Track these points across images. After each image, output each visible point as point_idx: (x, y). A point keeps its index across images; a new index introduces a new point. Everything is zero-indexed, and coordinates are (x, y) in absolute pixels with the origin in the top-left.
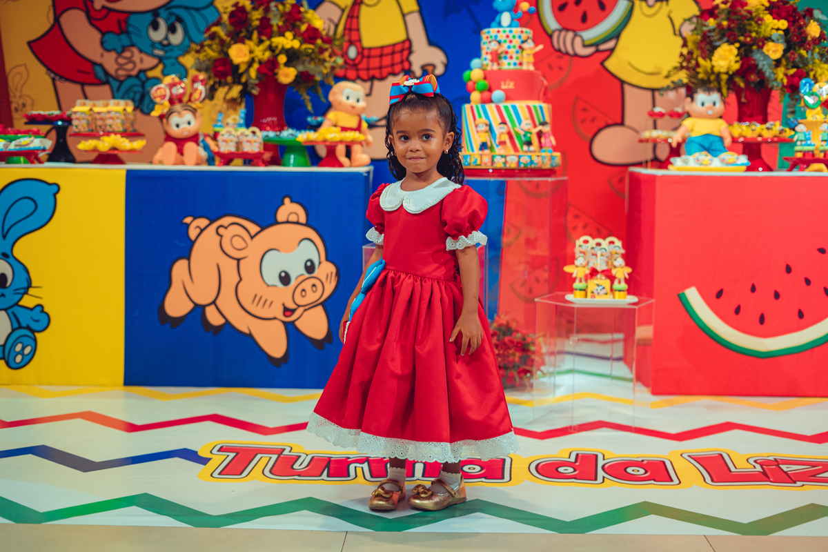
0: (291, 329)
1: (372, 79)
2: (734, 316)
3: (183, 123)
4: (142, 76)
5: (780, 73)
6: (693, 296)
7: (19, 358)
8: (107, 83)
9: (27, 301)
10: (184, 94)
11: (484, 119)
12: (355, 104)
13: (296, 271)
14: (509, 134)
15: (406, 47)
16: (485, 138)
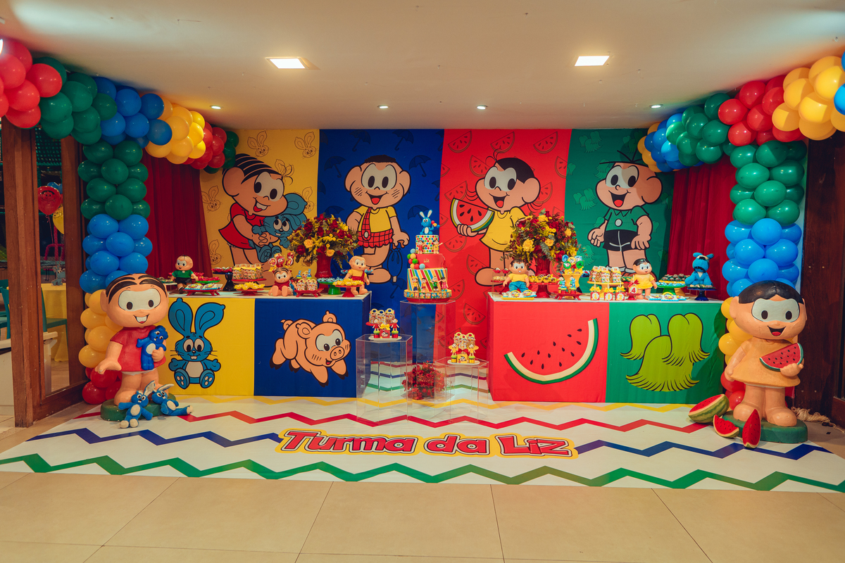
0: (330, 370)
1: (375, 247)
2: (530, 365)
3: (282, 276)
4: (270, 245)
5: (553, 253)
6: (511, 355)
7: (206, 383)
8: (255, 248)
9: (211, 357)
10: (283, 262)
11: (416, 277)
12: (361, 266)
13: (332, 344)
14: (427, 283)
15: (391, 232)
16: (416, 285)
